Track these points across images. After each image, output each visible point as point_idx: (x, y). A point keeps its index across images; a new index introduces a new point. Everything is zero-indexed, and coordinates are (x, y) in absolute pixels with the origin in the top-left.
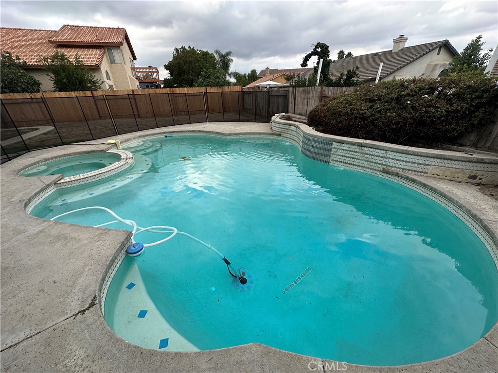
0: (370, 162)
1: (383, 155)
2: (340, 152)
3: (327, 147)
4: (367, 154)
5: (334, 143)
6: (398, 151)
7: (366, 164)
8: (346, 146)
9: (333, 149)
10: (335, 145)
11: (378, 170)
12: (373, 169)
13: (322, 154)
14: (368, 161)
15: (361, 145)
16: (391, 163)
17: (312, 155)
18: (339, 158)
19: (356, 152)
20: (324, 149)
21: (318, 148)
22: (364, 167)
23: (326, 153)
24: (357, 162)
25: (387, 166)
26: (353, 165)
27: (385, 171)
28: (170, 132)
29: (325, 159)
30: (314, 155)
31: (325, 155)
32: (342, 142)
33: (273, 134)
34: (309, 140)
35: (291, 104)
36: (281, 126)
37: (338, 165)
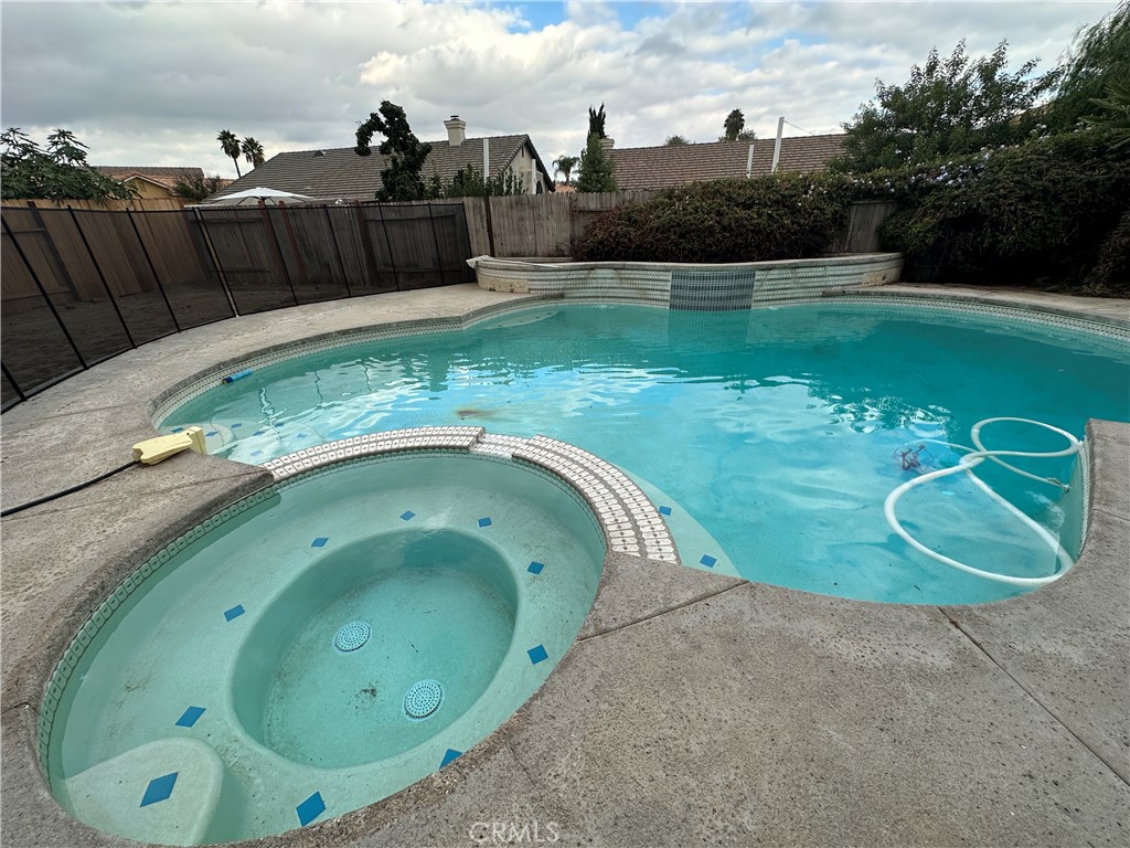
0: (806, 288)
1: (822, 274)
2: (766, 285)
3: (746, 282)
4: (802, 278)
5: (757, 273)
6: (838, 264)
7: (801, 293)
8: (775, 274)
9: (755, 283)
10: (759, 275)
11: (817, 297)
12: (810, 297)
13: (736, 297)
14: (804, 288)
15: (796, 267)
16: (831, 281)
18: (764, 296)
19: (788, 279)
20: (741, 287)
21: (730, 288)
22: (799, 298)
23: (744, 292)
24: (789, 293)
25: (826, 286)
26: (785, 299)
27: (826, 295)
29: (744, 302)
30: (720, 303)
31: (743, 297)
32: (770, 268)
33: (544, 298)
34: (704, 278)
35: (478, 236)
36: (563, 275)
37: (763, 306)
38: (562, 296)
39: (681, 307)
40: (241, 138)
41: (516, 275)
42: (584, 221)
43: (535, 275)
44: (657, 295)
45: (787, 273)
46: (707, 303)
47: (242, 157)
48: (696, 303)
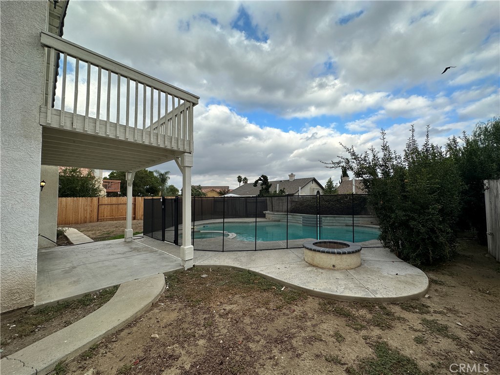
0: (340, 223)
1: (344, 219)
2: (326, 221)
4: (338, 220)
6: (348, 217)
7: (338, 224)
8: (328, 219)
9: (323, 221)
10: (323, 218)
11: (344, 226)
12: (342, 226)
13: (318, 224)
16: (348, 222)
17: (312, 225)
18: (326, 224)
20: (319, 221)
21: (315, 221)
22: (338, 226)
24: (334, 224)
25: (345, 223)
27: (346, 226)
28: (206, 224)
29: (320, 225)
32: (326, 217)
33: (274, 221)
34: (308, 218)
35: (269, 206)
36: (280, 216)
37: (326, 227)
38: (279, 221)
39: (305, 226)
40: (243, 177)
41: (270, 215)
42: (294, 204)
43: (273, 215)
44: (300, 222)
45: (333, 219)
46: (310, 225)
47: (242, 182)
48: (308, 224)
